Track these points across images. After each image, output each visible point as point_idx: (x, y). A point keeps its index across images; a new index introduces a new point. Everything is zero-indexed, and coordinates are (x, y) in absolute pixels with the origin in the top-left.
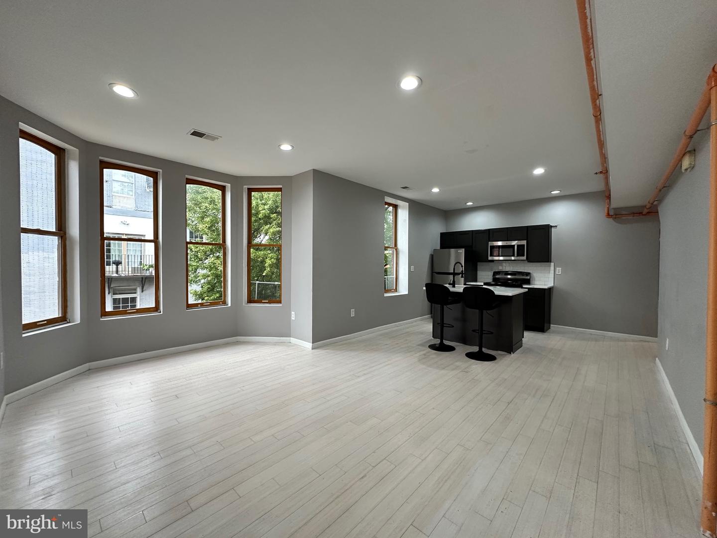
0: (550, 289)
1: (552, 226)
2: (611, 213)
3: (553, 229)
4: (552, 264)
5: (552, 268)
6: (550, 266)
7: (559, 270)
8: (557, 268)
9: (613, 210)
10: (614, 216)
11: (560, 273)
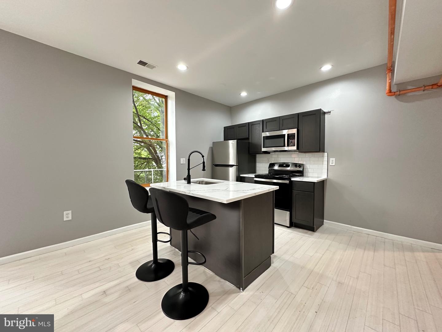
1: (325, 112)
2: (394, 89)
3: (326, 116)
4: (326, 154)
5: (326, 159)
6: (323, 157)
7: (333, 161)
8: (331, 159)
9: (396, 86)
10: (398, 93)
11: (334, 164)
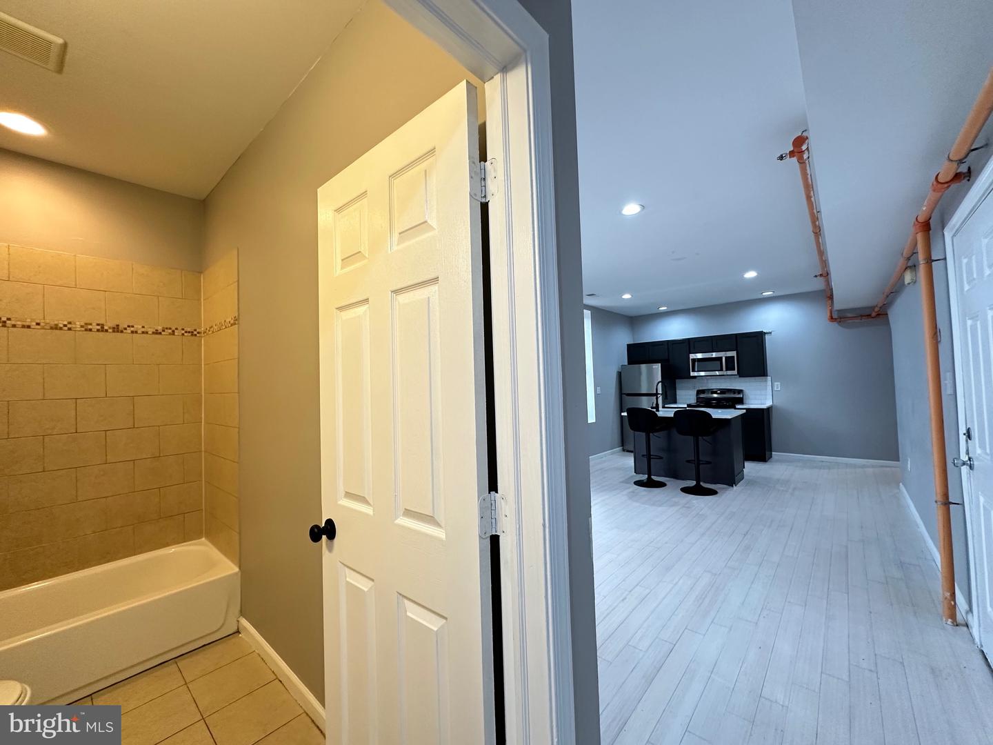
0: (769, 409)
1: (765, 333)
2: (835, 316)
3: (766, 336)
4: (769, 378)
5: (769, 383)
6: (766, 381)
7: (778, 386)
8: (776, 383)
9: (836, 313)
10: (839, 320)
11: (779, 389)
